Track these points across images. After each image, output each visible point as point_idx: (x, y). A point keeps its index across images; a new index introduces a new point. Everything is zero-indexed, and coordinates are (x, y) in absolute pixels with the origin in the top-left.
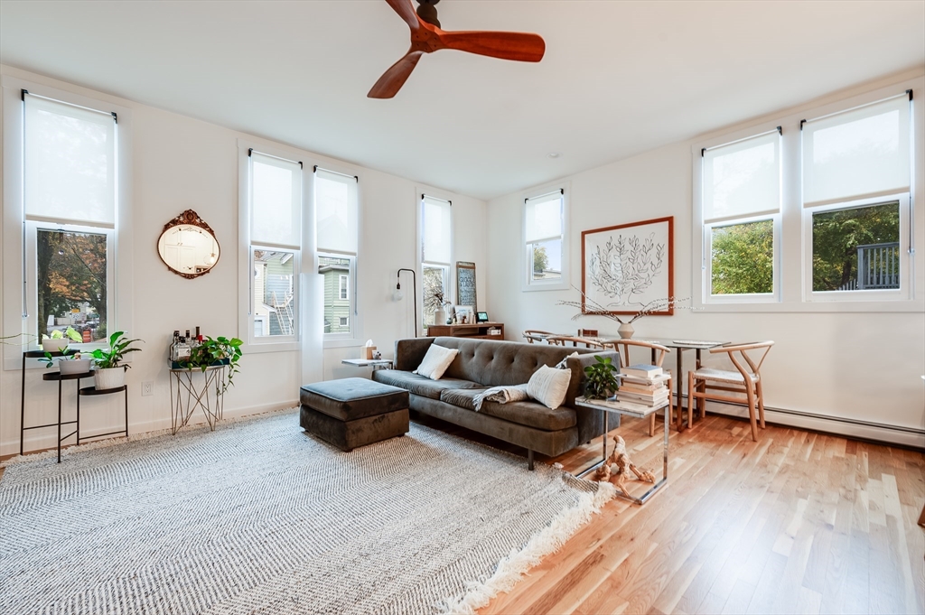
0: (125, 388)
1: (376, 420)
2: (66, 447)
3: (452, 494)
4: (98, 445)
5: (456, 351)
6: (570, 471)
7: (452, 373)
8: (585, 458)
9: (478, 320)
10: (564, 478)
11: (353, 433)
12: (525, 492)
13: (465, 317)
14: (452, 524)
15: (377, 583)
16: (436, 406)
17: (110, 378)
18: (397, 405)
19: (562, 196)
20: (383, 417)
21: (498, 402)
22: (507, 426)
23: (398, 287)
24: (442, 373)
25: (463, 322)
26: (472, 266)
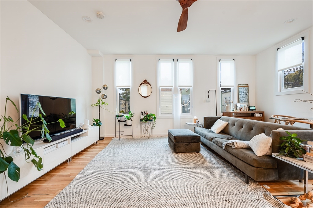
0: (132, 125)
1: (186, 145)
2: (121, 137)
3: (201, 179)
4: (127, 138)
5: (228, 122)
6: (271, 192)
7: (224, 131)
8: (290, 189)
9: (249, 109)
10: (264, 194)
11: (177, 147)
12: (236, 191)
13: (242, 108)
14: (192, 191)
15: (154, 198)
16: (211, 144)
17: (129, 122)
18: (195, 140)
19: (303, 41)
20: (189, 144)
21: (232, 147)
22: (235, 159)
23: (209, 97)
24: (220, 131)
25: (241, 111)
26: (247, 86)
